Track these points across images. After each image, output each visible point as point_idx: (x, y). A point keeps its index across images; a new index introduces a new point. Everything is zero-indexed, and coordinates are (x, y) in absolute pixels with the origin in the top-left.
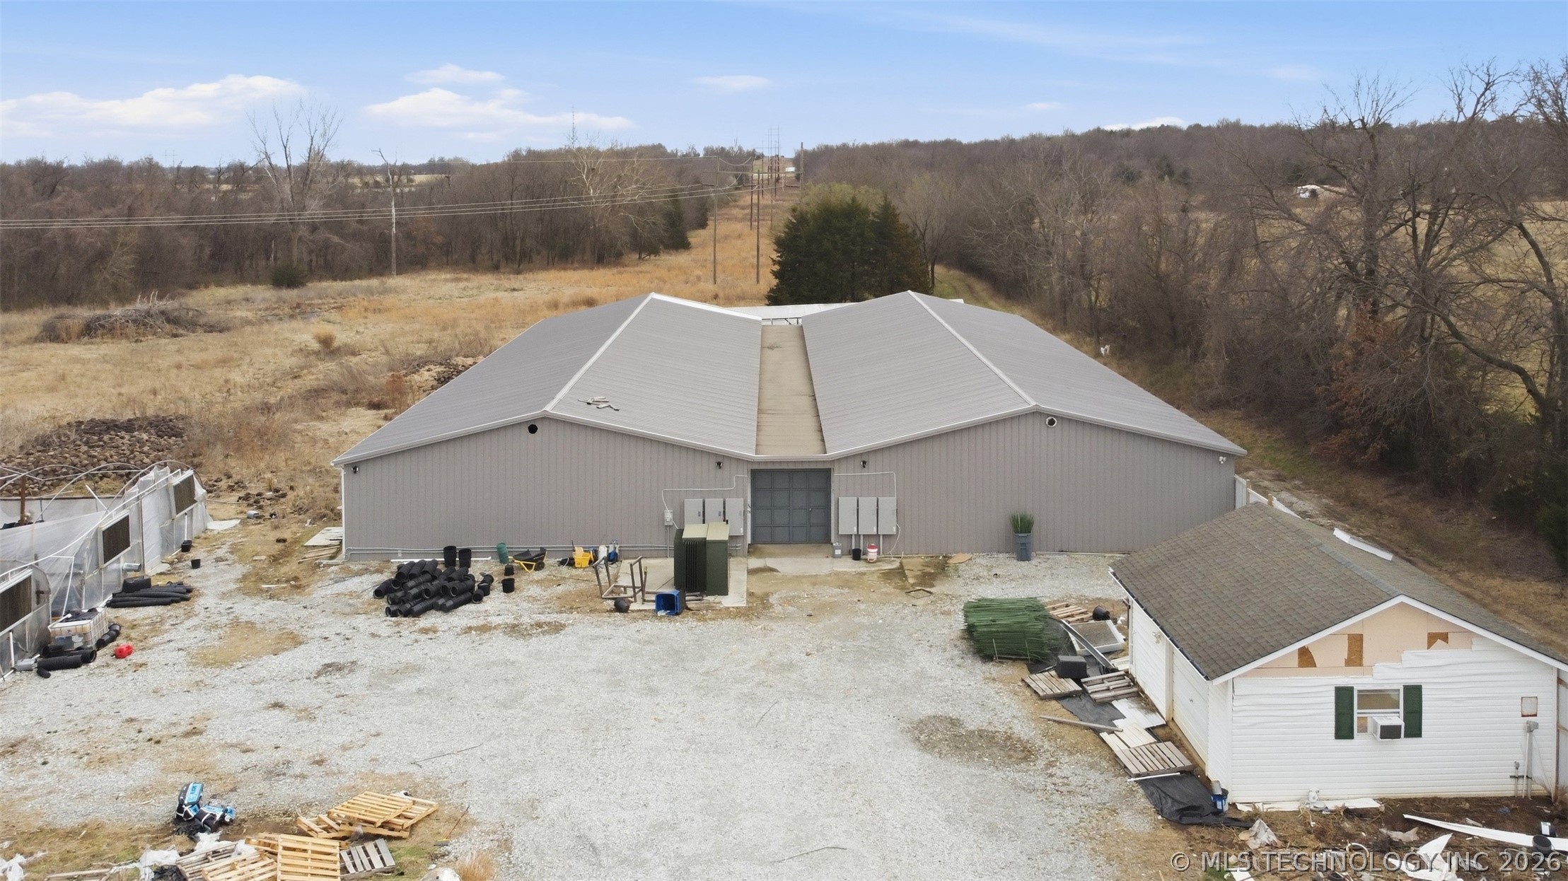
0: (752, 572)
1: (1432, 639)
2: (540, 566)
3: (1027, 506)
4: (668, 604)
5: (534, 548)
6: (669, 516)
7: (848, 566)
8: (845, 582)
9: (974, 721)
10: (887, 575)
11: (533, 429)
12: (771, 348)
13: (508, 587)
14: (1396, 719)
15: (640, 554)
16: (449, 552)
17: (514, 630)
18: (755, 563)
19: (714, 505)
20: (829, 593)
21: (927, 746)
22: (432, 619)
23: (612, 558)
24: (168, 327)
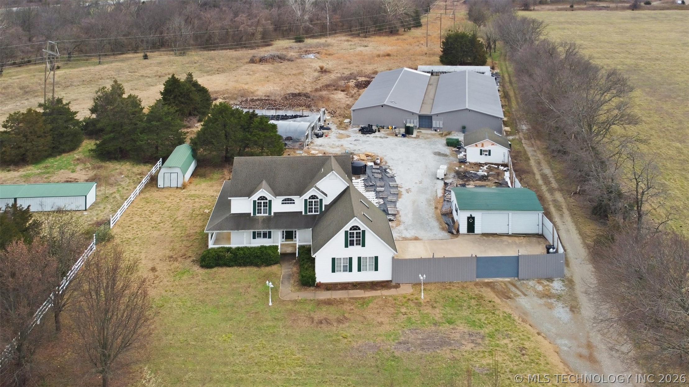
0: (418, 132)
1: (492, 145)
2: (384, 128)
3: (464, 124)
4: (404, 136)
5: (382, 125)
6: (404, 122)
7: (434, 132)
8: (432, 135)
9: (442, 152)
10: (440, 134)
11: (382, 106)
12: (430, 85)
13: (379, 131)
14: (487, 153)
15: (400, 128)
16: (369, 125)
17: (381, 137)
18: (419, 130)
19: (412, 121)
20: (429, 136)
21: (434, 154)
22: (368, 135)
23: (395, 128)
24: (279, 60)
